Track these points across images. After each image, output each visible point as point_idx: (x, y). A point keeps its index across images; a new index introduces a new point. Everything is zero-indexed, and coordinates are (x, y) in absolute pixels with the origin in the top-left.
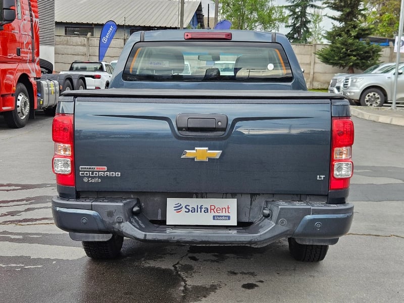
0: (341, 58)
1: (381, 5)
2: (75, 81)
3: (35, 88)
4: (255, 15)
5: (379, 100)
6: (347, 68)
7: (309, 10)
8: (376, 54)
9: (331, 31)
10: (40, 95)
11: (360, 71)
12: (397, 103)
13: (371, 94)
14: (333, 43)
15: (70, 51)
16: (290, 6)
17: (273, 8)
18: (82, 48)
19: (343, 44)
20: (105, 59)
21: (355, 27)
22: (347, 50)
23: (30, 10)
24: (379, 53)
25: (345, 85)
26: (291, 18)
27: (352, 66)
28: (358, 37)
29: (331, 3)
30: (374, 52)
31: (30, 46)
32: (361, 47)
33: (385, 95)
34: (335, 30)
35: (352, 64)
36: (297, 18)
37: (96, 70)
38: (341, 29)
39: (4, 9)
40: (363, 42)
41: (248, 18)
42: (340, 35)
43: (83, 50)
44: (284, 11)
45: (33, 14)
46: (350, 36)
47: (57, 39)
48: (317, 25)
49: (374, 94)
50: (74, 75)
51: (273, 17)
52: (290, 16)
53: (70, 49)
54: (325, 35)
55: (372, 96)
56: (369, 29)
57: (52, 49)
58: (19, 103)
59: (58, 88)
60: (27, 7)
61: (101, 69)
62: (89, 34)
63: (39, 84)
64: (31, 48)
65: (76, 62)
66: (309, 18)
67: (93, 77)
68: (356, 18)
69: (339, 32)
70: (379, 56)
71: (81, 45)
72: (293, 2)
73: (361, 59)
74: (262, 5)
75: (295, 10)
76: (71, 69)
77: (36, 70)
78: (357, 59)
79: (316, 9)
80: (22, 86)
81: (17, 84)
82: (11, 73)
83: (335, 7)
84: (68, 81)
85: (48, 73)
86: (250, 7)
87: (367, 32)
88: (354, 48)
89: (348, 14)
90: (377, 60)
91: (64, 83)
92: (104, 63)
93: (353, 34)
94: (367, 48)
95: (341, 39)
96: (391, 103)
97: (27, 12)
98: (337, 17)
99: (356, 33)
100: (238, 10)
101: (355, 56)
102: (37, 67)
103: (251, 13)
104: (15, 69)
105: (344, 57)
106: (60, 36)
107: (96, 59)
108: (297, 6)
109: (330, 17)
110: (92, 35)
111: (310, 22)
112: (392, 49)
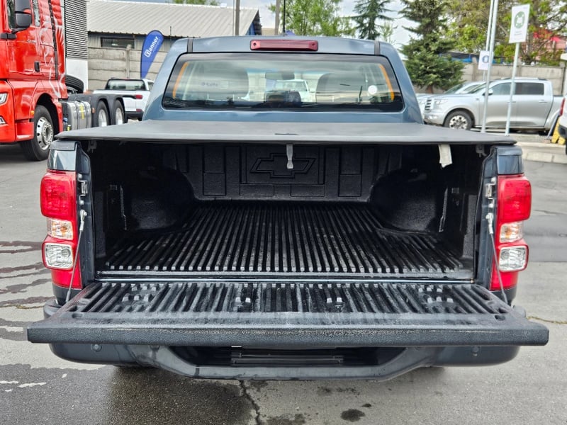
0: (419, 76)
1: (460, 16)
2: (111, 103)
3: (60, 111)
4: (318, 27)
5: (466, 125)
6: (425, 87)
7: (378, 22)
8: (458, 71)
9: (408, 44)
10: (66, 119)
11: (440, 90)
12: (487, 128)
13: (457, 118)
14: (410, 58)
15: (107, 67)
16: (357, 17)
17: (338, 19)
18: (120, 62)
19: (422, 59)
20: (148, 75)
21: (435, 40)
22: (426, 67)
23: (52, 15)
24: (462, 70)
25: (427, 108)
26: (358, 30)
27: (432, 85)
28: (437, 52)
29: (409, 13)
30: (456, 69)
31: (52, 60)
32: (441, 63)
33: (473, 119)
34: (413, 44)
35: (431, 82)
36: (364, 31)
37: (137, 88)
38: (420, 43)
39: (16, 12)
40: (443, 58)
41: (310, 30)
42: (418, 50)
43: (122, 64)
44: (350, 23)
45: (55, 20)
46: (429, 50)
47: (92, 52)
48: (388, 38)
49: (460, 118)
50: (109, 95)
51: (339, 29)
52: (357, 28)
53: (107, 64)
54: (401, 49)
55: (457, 121)
56: (451, 43)
57: (84, 64)
58: (39, 130)
59: (89, 110)
60: (47, 11)
61: (143, 88)
62: (129, 46)
63: (65, 107)
64: (53, 62)
65: (112, 79)
66: (378, 30)
67: (134, 97)
68: (436, 30)
69: (417, 46)
70: (462, 73)
71: (119, 59)
72: (361, 12)
73: (442, 77)
74: (327, 16)
75: (362, 20)
76: (107, 87)
77: (60, 89)
78: (438, 77)
79: (387, 21)
80: (43, 109)
81: (36, 107)
82: (29, 93)
83: (413, 17)
84: (102, 103)
85: (78, 92)
86: (313, 18)
87: (448, 46)
88: (434, 64)
89: (428, 25)
90: (460, 78)
91: (97, 105)
92: (146, 81)
93: (433, 48)
94: (448, 64)
95: (419, 54)
96: (480, 128)
97: (48, 18)
98: (414, 28)
99: (437, 47)
100: (299, 21)
101: (435, 73)
102: (63, 86)
103: (314, 24)
104: (33, 89)
105: (422, 75)
106: (94, 48)
107: (137, 76)
108: (364, 16)
109: (407, 29)
110: (133, 47)
111: (379, 35)
112: (476, 66)
